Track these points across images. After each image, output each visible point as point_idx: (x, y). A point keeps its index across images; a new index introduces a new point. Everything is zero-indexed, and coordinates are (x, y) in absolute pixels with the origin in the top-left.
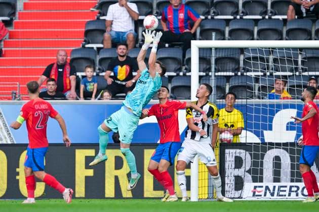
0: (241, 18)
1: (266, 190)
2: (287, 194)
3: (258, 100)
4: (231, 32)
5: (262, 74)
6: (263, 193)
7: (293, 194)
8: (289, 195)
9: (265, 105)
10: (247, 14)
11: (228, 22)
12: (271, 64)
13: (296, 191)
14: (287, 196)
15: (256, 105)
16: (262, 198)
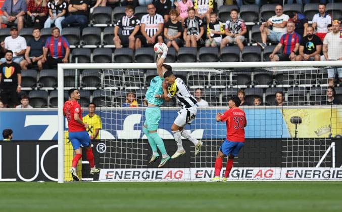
0: (102, 47)
1: (116, 174)
2: (131, 177)
3: (113, 108)
4: (95, 57)
5: (117, 88)
6: (113, 177)
7: (136, 177)
8: (133, 178)
9: (114, 111)
10: (106, 44)
11: (92, 50)
12: (124, 81)
13: (138, 175)
14: (131, 179)
15: (107, 111)
16: (113, 180)
